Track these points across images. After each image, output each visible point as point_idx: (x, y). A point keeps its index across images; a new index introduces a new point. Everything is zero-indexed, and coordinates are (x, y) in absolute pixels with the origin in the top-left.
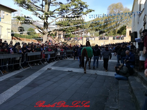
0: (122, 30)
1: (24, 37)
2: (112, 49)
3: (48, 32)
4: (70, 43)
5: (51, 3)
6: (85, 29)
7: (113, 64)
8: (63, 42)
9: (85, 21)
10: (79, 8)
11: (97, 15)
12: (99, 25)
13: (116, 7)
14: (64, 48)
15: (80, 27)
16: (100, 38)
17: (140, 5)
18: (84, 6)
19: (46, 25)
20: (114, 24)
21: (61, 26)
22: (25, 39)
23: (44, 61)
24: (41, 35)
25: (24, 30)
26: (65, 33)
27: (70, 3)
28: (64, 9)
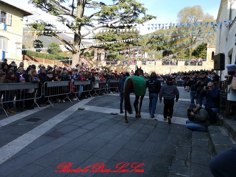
0: (200, 50)
1: (42, 56)
2: (183, 81)
3: (81, 50)
4: (115, 68)
5: (86, 3)
6: (140, 47)
7: (184, 104)
8: (104, 67)
9: (140, 34)
10: (132, 13)
11: (159, 25)
12: (163, 42)
13: (192, 13)
14: (105, 76)
15: (132, 43)
16: (164, 62)
17: (231, 10)
18: (140, 9)
19: (78, 38)
20: (188, 40)
21: (102, 40)
22: (44, 59)
23: (72, 96)
24: (69, 54)
25: (42, 46)
26: (108, 52)
27: (117, 4)
28: (107, 13)
